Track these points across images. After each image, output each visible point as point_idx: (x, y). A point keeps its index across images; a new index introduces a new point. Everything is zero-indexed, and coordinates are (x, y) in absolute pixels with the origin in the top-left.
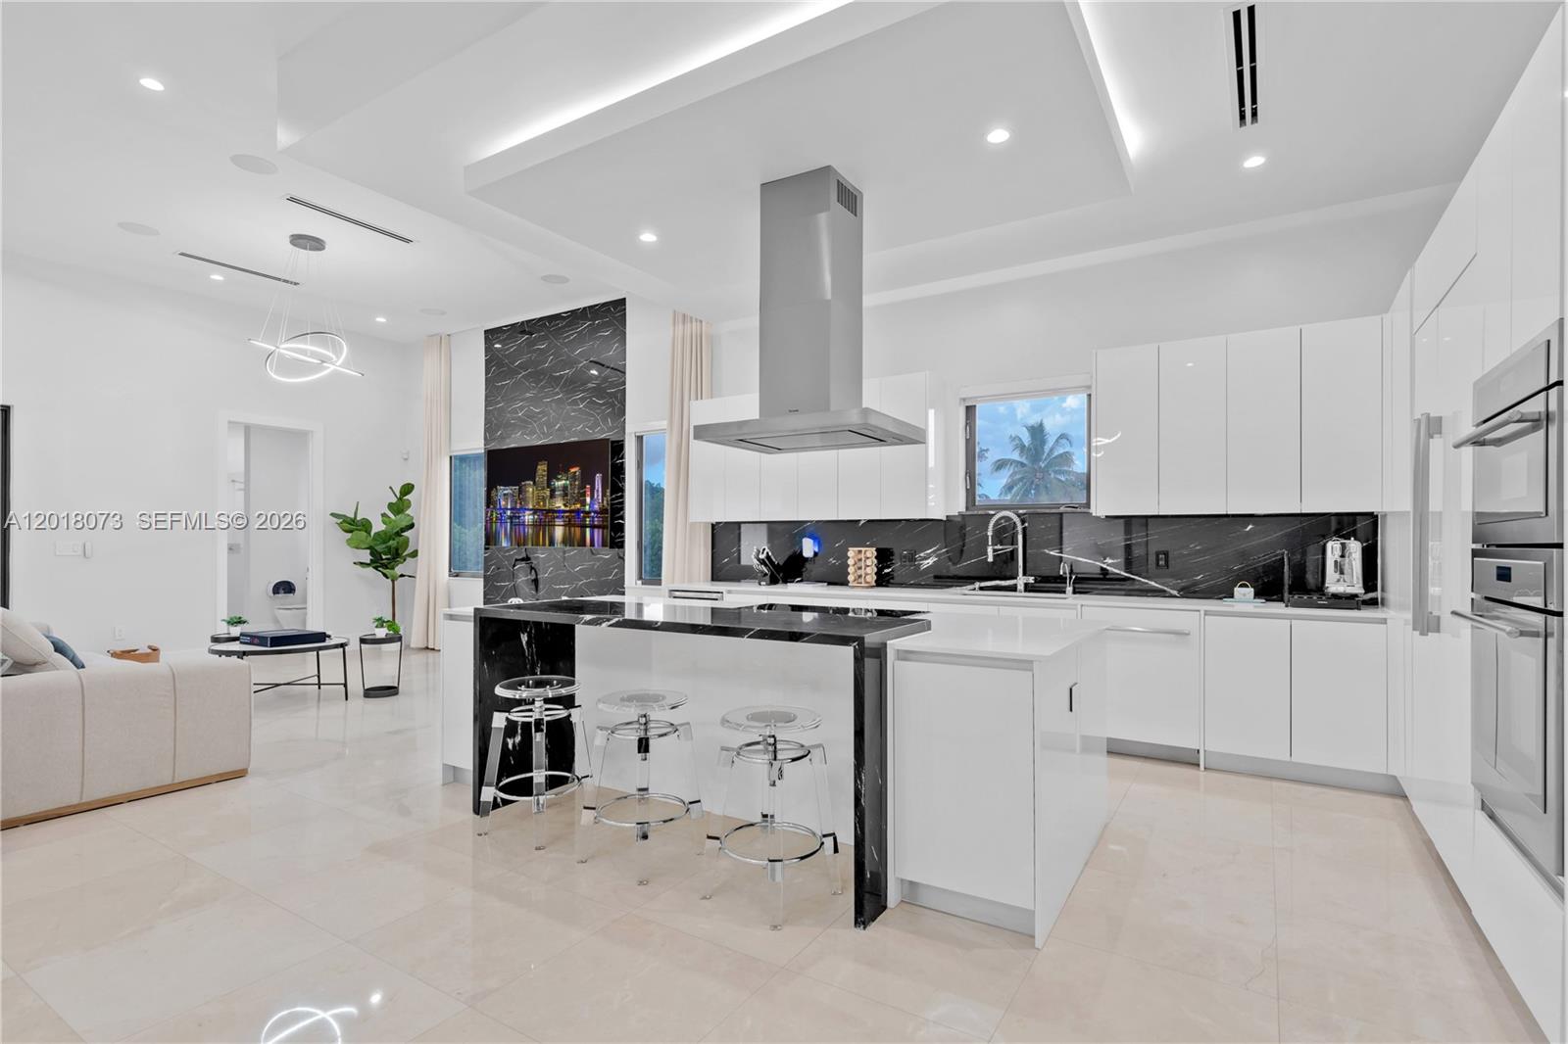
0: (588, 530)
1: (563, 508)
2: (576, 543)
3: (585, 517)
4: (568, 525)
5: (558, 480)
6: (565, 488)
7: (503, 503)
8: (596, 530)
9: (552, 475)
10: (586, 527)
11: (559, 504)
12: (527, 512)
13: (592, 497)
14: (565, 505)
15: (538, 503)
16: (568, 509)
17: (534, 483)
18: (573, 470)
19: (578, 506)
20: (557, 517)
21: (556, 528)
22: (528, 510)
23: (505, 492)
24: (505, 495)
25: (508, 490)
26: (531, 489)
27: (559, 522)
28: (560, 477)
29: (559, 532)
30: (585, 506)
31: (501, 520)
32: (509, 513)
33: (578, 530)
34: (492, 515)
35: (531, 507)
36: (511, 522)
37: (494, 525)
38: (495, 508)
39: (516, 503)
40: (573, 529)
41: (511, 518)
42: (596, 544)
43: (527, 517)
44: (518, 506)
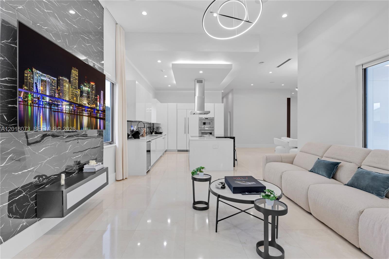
0: (98, 120)
1: (87, 105)
2: (94, 128)
3: (97, 113)
4: (90, 116)
5: (85, 86)
6: (88, 93)
7: (40, 88)
8: (101, 120)
9: (81, 81)
10: (98, 118)
11: (85, 102)
12: (65, 103)
13: (100, 103)
14: (88, 103)
15: (73, 98)
16: (90, 106)
17: (70, 81)
18: (92, 84)
19: (94, 106)
20: (85, 110)
21: (84, 117)
22: (66, 101)
23: (42, 78)
24: (42, 81)
25: (46, 78)
26: (67, 86)
27: (85, 113)
28: (85, 84)
29: (85, 120)
30: (97, 106)
31: (39, 104)
32: (47, 99)
33: (94, 119)
34: (27, 97)
35: (67, 99)
36: (50, 109)
37: (29, 108)
38: (30, 90)
39: (55, 92)
40: (92, 118)
41: (50, 104)
42: (101, 129)
43: (64, 107)
44: (57, 96)
